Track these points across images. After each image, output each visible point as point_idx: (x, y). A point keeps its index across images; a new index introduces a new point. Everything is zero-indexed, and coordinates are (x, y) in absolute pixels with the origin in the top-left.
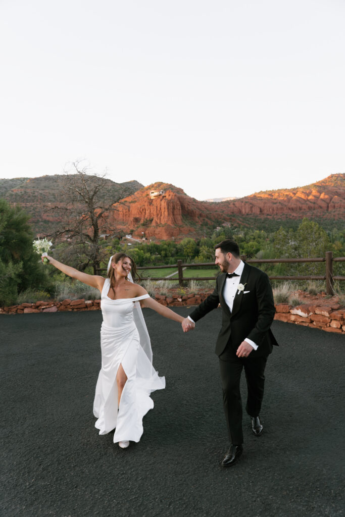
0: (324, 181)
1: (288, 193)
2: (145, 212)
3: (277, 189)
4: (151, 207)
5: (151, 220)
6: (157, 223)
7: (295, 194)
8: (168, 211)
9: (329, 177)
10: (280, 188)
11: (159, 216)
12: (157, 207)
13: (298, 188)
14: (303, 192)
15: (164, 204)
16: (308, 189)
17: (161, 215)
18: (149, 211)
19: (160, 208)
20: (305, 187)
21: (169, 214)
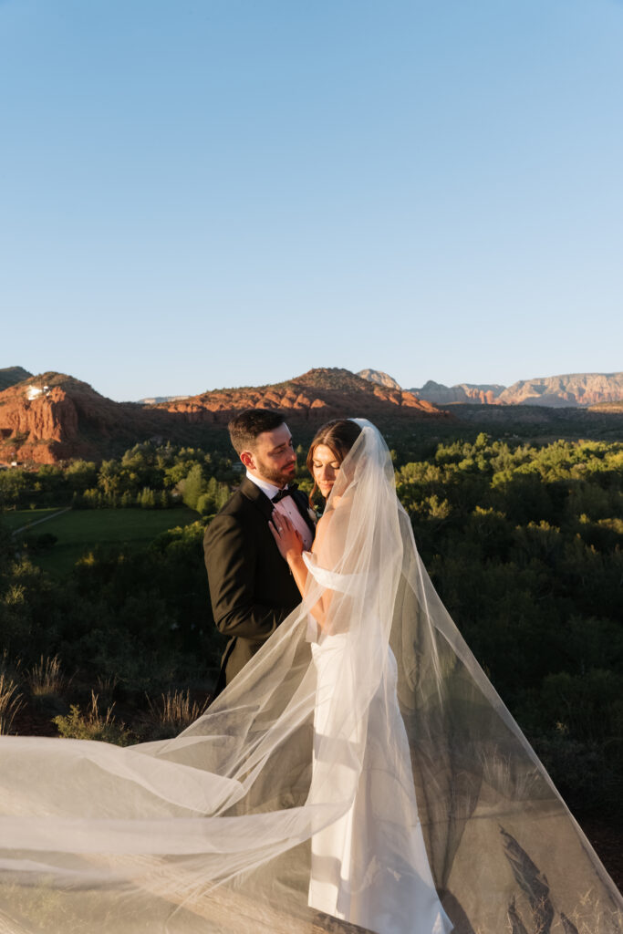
0: (303, 378)
1: (253, 394)
2: (19, 421)
3: (238, 387)
4: (29, 413)
5: (28, 433)
6: (36, 438)
7: (263, 395)
8: (54, 420)
9: (309, 373)
10: (243, 386)
11: (40, 426)
12: (36, 413)
13: (267, 386)
14: (274, 393)
15: (47, 408)
16: (281, 388)
17: (43, 426)
18: (25, 419)
19: (41, 415)
20: (277, 385)
21: (55, 425)
